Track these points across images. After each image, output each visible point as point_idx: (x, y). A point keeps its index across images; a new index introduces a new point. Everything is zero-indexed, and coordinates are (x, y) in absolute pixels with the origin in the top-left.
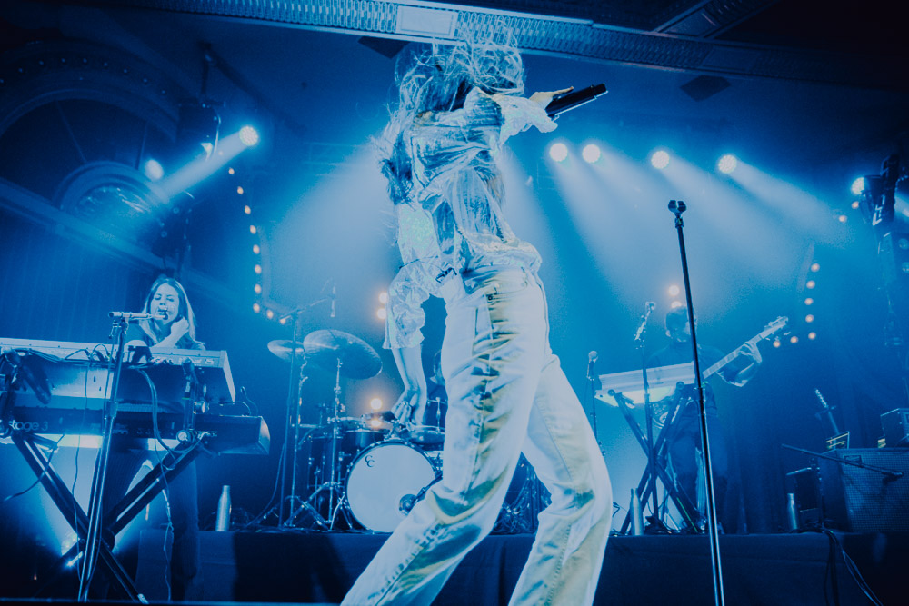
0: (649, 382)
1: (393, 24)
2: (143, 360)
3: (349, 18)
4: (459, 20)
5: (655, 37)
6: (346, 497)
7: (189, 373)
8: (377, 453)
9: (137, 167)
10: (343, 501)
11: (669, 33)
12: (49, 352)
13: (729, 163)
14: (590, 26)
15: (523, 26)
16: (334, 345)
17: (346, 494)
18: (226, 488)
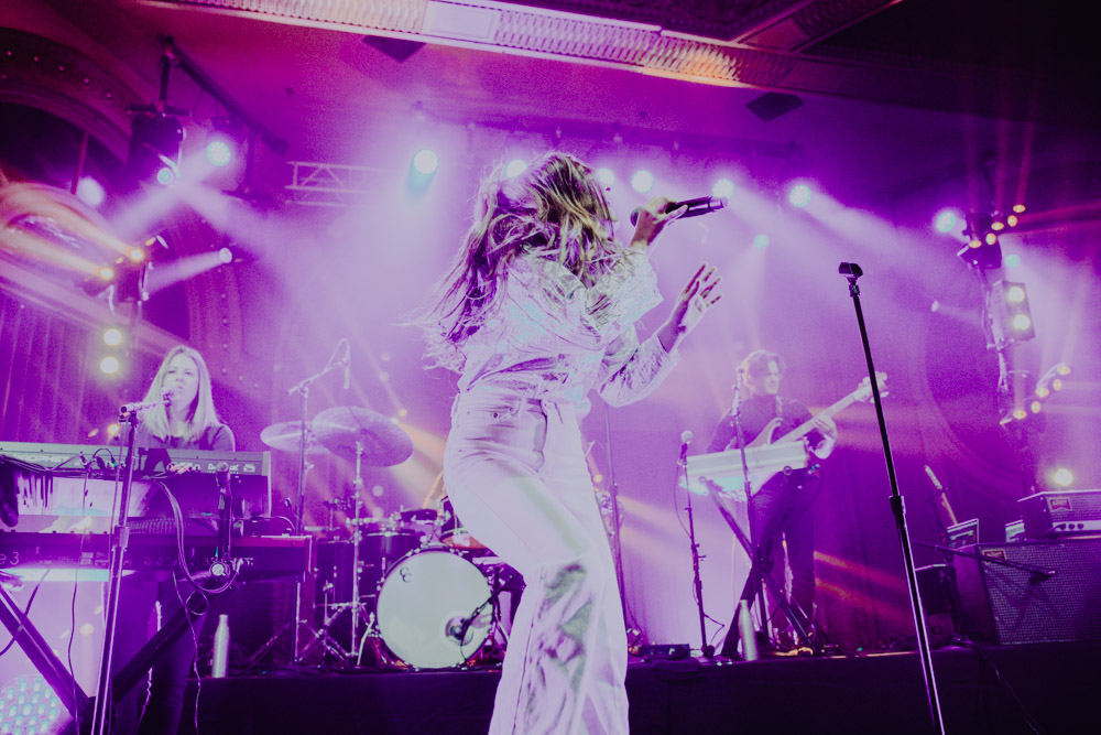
0: (748, 465)
1: (419, 23)
2: (159, 467)
3: (365, 13)
4: (501, 20)
5: (733, 48)
6: (376, 623)
7: (223, 484)
8: (414, 563)
9: (74, 191)
10: (373, 627)
11: (748, 44)
12: (28, 459)
13: (802, 194)
14: (658, 33)
15: (578, 30)
16: (352, 426)
17: (376, 618)
18: (223, 618)
